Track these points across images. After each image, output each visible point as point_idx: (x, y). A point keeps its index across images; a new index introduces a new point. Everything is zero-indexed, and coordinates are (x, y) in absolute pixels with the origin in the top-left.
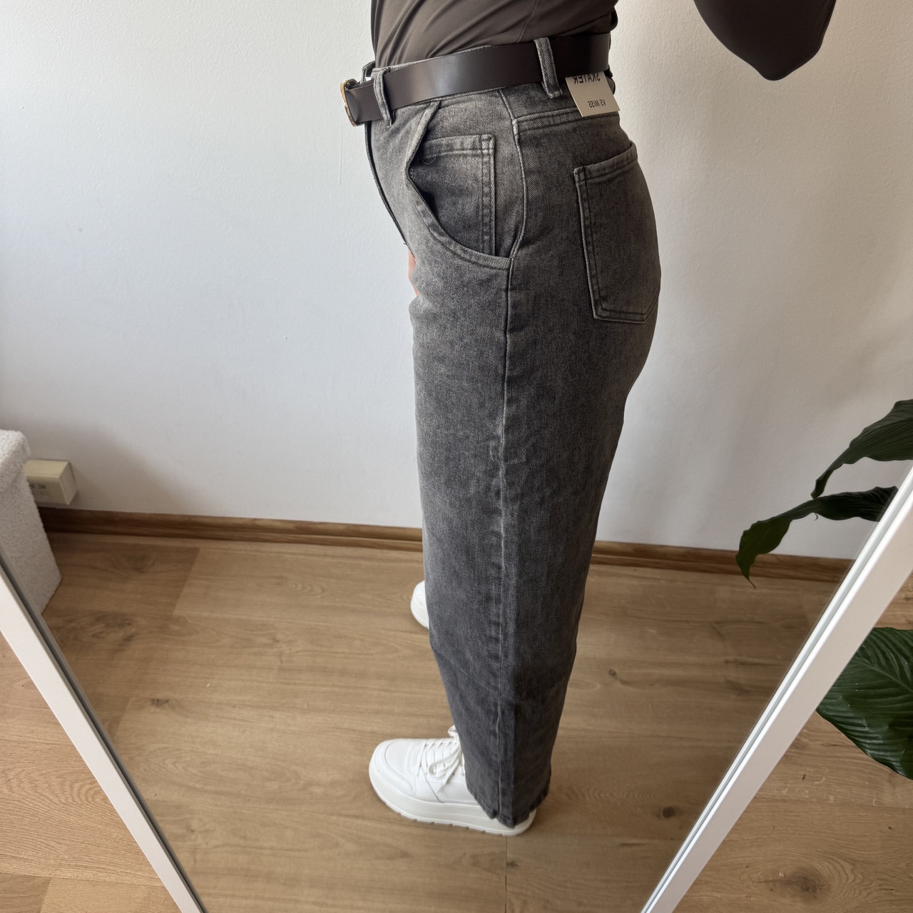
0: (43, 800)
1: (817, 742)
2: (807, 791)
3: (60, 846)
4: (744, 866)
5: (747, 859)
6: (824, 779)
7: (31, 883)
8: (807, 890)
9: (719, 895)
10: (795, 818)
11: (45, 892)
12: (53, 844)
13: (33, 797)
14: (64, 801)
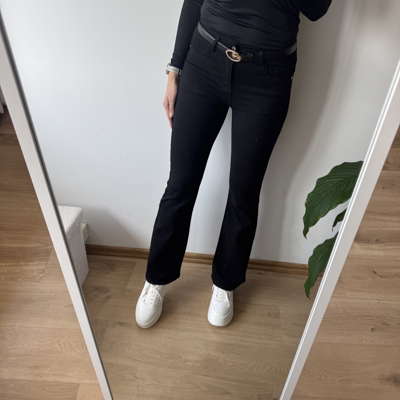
0: (75, 352)
1: (394, 323)
2: (391, 342)
3: (83, 370)
4: (369, 373)
5: (370, 370)
6: (398, 337)
7: (72, 386)
8: (396, 382)
9: (360, 385)
10: (388, 353)
11: (78, 389)
12: (80, 369)
13: (71, 351)
14: (83, 352)
